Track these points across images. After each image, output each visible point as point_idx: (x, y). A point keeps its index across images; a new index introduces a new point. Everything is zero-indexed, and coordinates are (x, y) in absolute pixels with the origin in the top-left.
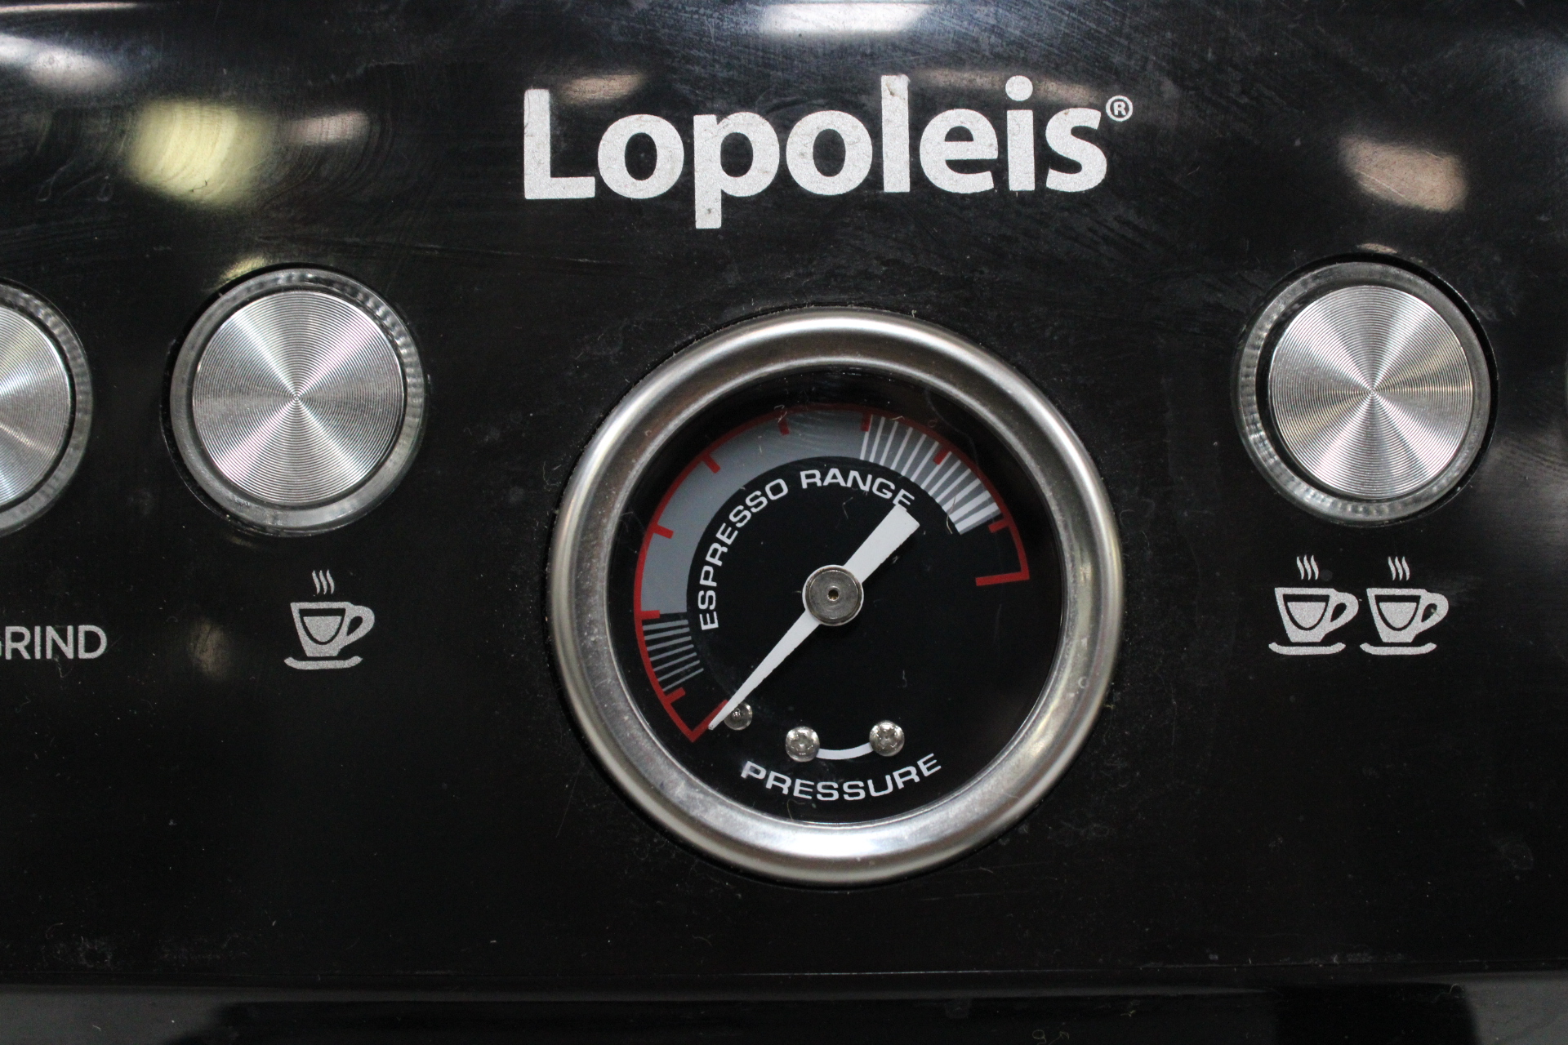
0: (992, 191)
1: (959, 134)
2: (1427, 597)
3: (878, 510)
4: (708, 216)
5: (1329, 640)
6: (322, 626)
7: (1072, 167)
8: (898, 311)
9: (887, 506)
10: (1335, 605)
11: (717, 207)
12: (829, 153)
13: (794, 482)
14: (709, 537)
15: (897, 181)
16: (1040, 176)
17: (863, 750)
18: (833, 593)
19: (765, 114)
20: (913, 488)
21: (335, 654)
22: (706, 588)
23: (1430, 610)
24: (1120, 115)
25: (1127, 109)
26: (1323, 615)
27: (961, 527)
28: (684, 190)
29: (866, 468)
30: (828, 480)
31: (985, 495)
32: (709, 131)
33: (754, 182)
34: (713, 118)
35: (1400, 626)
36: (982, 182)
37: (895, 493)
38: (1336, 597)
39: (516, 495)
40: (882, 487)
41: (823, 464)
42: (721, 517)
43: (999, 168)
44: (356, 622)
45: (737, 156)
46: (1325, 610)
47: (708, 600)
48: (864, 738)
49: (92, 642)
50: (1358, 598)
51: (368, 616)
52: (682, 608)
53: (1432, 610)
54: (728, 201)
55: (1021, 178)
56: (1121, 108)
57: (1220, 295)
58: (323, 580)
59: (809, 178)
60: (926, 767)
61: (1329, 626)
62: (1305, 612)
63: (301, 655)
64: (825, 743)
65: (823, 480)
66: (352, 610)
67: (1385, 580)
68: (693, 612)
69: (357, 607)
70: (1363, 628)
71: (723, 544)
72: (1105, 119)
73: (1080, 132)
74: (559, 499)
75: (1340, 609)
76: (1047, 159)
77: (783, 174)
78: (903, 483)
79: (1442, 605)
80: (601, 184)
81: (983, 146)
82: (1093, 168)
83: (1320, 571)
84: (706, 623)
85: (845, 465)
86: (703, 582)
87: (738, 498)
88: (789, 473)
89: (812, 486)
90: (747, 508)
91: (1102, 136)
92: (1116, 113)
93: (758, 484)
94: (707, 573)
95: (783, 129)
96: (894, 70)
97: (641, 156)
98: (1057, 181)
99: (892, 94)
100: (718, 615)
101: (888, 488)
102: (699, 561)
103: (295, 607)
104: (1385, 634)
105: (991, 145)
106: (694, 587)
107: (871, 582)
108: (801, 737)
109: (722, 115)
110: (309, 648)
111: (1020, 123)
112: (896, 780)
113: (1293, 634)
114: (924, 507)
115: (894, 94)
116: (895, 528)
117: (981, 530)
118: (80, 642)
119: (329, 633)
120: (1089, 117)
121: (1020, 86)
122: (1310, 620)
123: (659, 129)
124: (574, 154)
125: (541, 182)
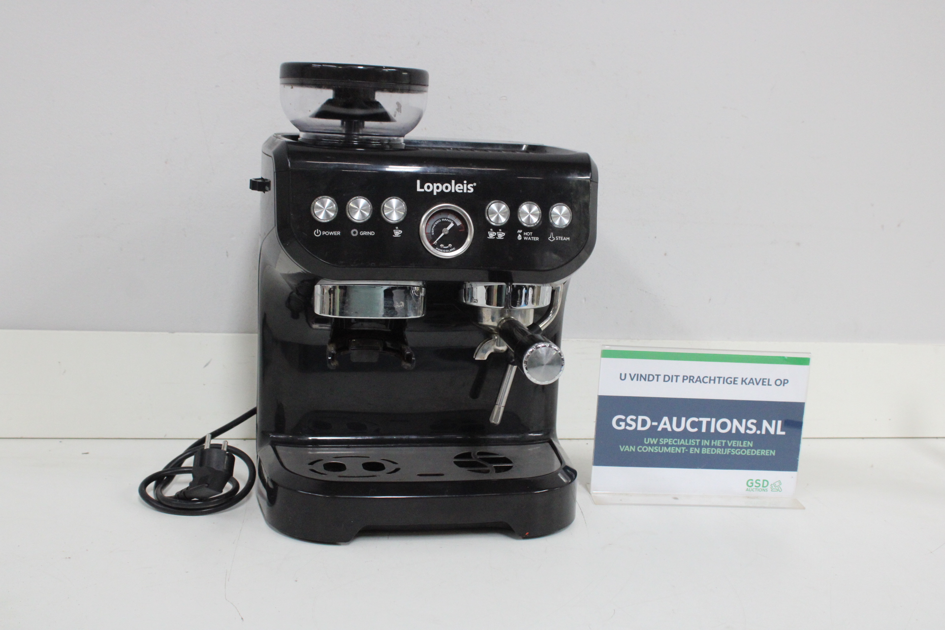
1: (459, 186)
2: (503, 233)
3: (449, 223)
4: (435, 194)
6: (397, 232)
7: (470, 190)
8: (453, 204)
9: (451, 223)
12: (447, 188)
15: (453, 191)
16: (467, 191)
17: (447, 247)
18: (446, 231)
21: (398, 235)
23: (503, 235)
28: (433, 191)
29: (449, 219)
30: (445, 220)
31: (461, 222)
32: (435, 185)
33: (439, 190)
35: (500, 236)
36: (461, 191)
38: (494, 233)
39: (416, 220)
41: (444, 218)
42: (435, 223)
43: (463, 190)
45: (438, 188)
46: (493, 234)
47: (433, 232)
49: (373, 233)
50: (496, 233)
51: (401, 232)
52: (430, 232)
54: (437, 192)
55: (465, 191)
56: (475, 184)
57: (484, 203)
58: (397, 228)
59: (445, 190)
60: (454, 249)
61: (493, 236)
62: (491, 234)
63: (395, 235)
64: (445, 246)
66: (400, 231)
67: (499, 231)
68: (431, 233)
70: (496, 236)
73: (471, 187)
74: (420, 221)
76: (468, 189)
77: (442, 190)
78: (452, 220)
79: (504, 234)
81: (462, 188)
82: (472, 190)
83: (493, 230)
84: (433, 234)
85: (447, 219)
87: (436, 221)
88: (441, 219)
89: (443, 220)
91: (473, 187)
93: (438, 220)
94: (434, 228)
95: (442, 185)
97: (428, 187)
98: (469, 191)
100: (435, 231)
102: (432, 227)
103: (394, 230)
106: (432, 230)
107: (449, 230)
108: (442, 245)
111: (465, 185)
112: (451, 250)
114: (454, 223)
115: (453, 182)
116: (452, 225)
117: (460, 226)
118: (372, 233)
119: (397, 233)
120: (472, 185)
121: (465, 182)
122: (491, 235)
123: (430, 185)
124: (422, 187)
125: (419, 190)
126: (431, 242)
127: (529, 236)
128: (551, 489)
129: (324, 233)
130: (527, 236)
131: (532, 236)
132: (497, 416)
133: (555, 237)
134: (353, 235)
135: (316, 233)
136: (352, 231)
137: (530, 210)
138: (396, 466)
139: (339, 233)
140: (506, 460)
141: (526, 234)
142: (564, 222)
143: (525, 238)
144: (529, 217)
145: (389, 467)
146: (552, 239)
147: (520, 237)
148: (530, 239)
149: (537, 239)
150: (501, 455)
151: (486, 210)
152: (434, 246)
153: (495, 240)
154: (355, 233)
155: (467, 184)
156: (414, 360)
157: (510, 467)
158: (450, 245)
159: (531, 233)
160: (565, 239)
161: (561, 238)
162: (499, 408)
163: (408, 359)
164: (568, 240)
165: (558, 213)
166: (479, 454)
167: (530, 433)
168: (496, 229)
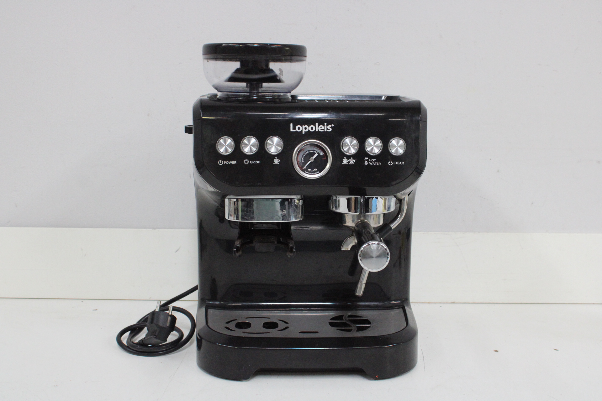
1: (321, 127)
3: (315, 154)
4: (303, 133)
5: (347, 163)
7: (329, 130)
8: (317, 140)
12: (312, 128)
13: (309, 151)
14: (303, 155)
15: (317, 130)
16: (327, 130)
17: (314, 171)
18: (312, 159)
20: (318, 152)
28: (302, 131)
29: (314, 151)
31: (323, 153)
32: (304, 127)
33: (307, 130)
36: (323, 131)
38: (347, 160)
39: (290, 152)
41: (311, 150)
42: (304, 154)
43: (324, 130)
45: (306, 128)
47: (303, 160)
48: (314, 170)
51: (279, 160)
52: (300, 160)
54: (305, 132)
55: (326, 130)
56: (333, 125)
57: (339, 139)
58: (276, 158)
59: (311, 130)
60: (318, 172)
64: (311, 170)
68: (302, 161)
70: (349, 162)
73: (330, 127)
74: (293, 152)
76: (327, 129)
77: (309, 130)
78: (317, 152)
79: (355, 161)
81: (323, 128)
82: (331, 130)
85: (313, 150)
87: (305, 153)
91: (331, 127)
93: (306, 152)
95: (309, 127)
96: (317, 122)
97: (299, 128)
98: (328, 131)
102: (302, 157)
103: (274, 160)
104: (350, 163)
106: (302, 159)
107: (314, 159)
108: (309, 170)
109: (305, 125)
110: (275, 163)
111: (326, 126)
112: (316, 173)
113: (344, 162)
114: (318, 153)
115: (317, 124)
116: (316, 155)
117: (322, 155)
118: (258, 162)
119: (277, 162)
120: (330, 126)
121: (326, 124)
122: (345, 162)
123: (300, 126)
124: (294, 128)
125: (292, 130)
126: (301, 168)
127: (373, 162)
128: (398, 344)
129: (225, 162)
130: (372, 162)
131: (376, 162)
132: (360, 291)
133: (393, 162)
134: (245, 163)
135: (220, 162)
136: (245, 161)
137: (374, 143)
138: (286, 325)
139: (235, 162)
140: (367, 322)
141: (371, 160)
142: (399, 151)
143: (371, 164)
144: (373, 148)
145: (281, 325)
146: (390, 163)
147: (366, 163)
148: (374, 164)
149: (380, 164)
150: (365, 318)
151: (341, 144)
152: (304, 171)
153: (348, 165)
154: (246, 162)
155: (327, 125)
156: (294, 251)
157: (369, 327)
158: (316, 169)
159: (375, 160)
160: (400, 163)
161: (398, 163)
162: (362, 285)
163: (291, 251)
164: (403, 164)
165: (396, 144)
166: (350, 316)
167: (392, 301)
168: (349, 157)
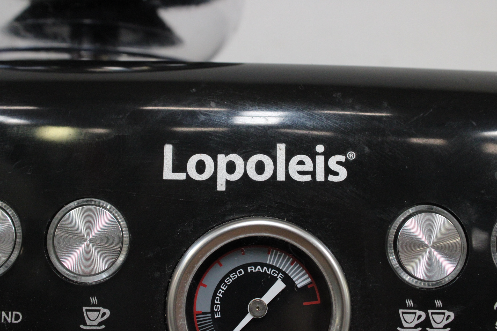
0: (311, 181)
1: (301, 163)
2: (447, 313)
4: (221, 187)
5: (416, 326)
6: (93, 315)
7: (336, 174)
8: (280, 218)
9: (275, 279)
10: (418, 315)
11: (224, 184)
12: (260, 168)
13: (246, 270)
14: (218, 287)
15: (281, 177)
16: (326, 176)
18: (258, 308)
19: (240, 155)
20: (284, 273)
21: (96, 324)
22: (217, 304)
23: (448, 317)
24: (351, 158)
25: (353, 156)
26: (414, 318)
27: (299, 286)
28: (214, 177)
29: (269, 266)
30: (257, 270)
31: (307, 276)
32: (222, 159)
33: (236, 176)
34: (224, 155)
35: (439, 322)
36: (308, 178)
37: (278, 274)
38: (419, 313)
39: (157, 274)
40: (274, 272)
41: (255, 265)
42: (222, 281)
43: (313, 173)
44: (104, 314)
45: (231, 168)
46: (415, 317)
47: (217, 308)
49: (17, 317)
50: (425, 313)
51: (108, 312)
52: (209, 310)
53: (449, 317)
54: (228, 182)
55: (320, 177)
56: (352, 155)
57: (382, 215)
58: (94, 300)
59: (253, 175)
61: (416, 322)
62: (409, 318)
63: (85, 324)
65: (255, 269)
66: (103, 310)
67: (434, 307)
68: (212, 312)
69: (104, 309)
70: (427, 323)
71: (223, 290)
72: (347, 159)
73: (339, 163)
74: (171, 276)
75: (420, 317)
76: (328, 171)
77: (245, 173)
78: (280, 271)
79: (452, 316)
80: (188, 175)
81: (309, 166)
82: (343, 174)
83: (413, 304)
84: (216, 315)
85: (262, 265)
86: (216, 302)
87: (228, 275)
88: (245, 267)
89: (252, 271)
90: (231, 278)
91: (346, 164)
92: (350, 157)
93: (234, 271)
94: (217, 299)
95: (246, 160)
96: (281, 142)
97: (200, 167)
98: (332, 178)
99: (280, 149)
100: (220, 313)
101: (276, 273)
102: (215, 295)
103: (84, 308)
104: (434, 325)
105: (311, 166)
106: (213, 304)
107: (270, 304)
109: (227, 154)
110: (88, 322)
111: (320, 160)
113: (405, 325)
114: (287, 280)
115: (281, 149)
116: (278, 287)
117: (305, 287)
118: (12, 318)
119: (95, 317)
120: (342, 158)
121: (320, 148)
122: (410, 320)
123: (207, 159)
124: (179, 166)
125: (169, 174)
151: (391, 238)
155: (327, 155)
168: (425, 300)
